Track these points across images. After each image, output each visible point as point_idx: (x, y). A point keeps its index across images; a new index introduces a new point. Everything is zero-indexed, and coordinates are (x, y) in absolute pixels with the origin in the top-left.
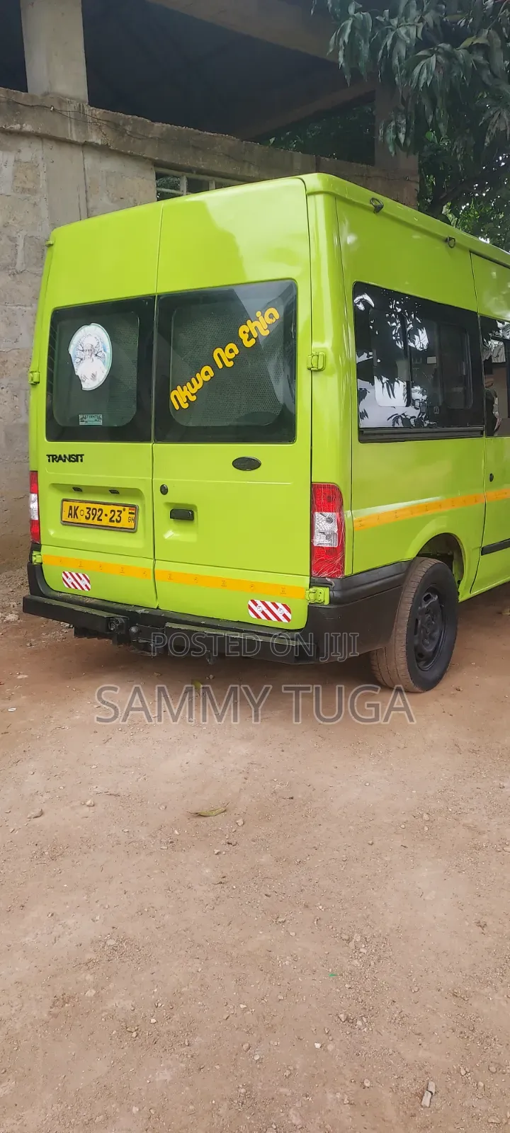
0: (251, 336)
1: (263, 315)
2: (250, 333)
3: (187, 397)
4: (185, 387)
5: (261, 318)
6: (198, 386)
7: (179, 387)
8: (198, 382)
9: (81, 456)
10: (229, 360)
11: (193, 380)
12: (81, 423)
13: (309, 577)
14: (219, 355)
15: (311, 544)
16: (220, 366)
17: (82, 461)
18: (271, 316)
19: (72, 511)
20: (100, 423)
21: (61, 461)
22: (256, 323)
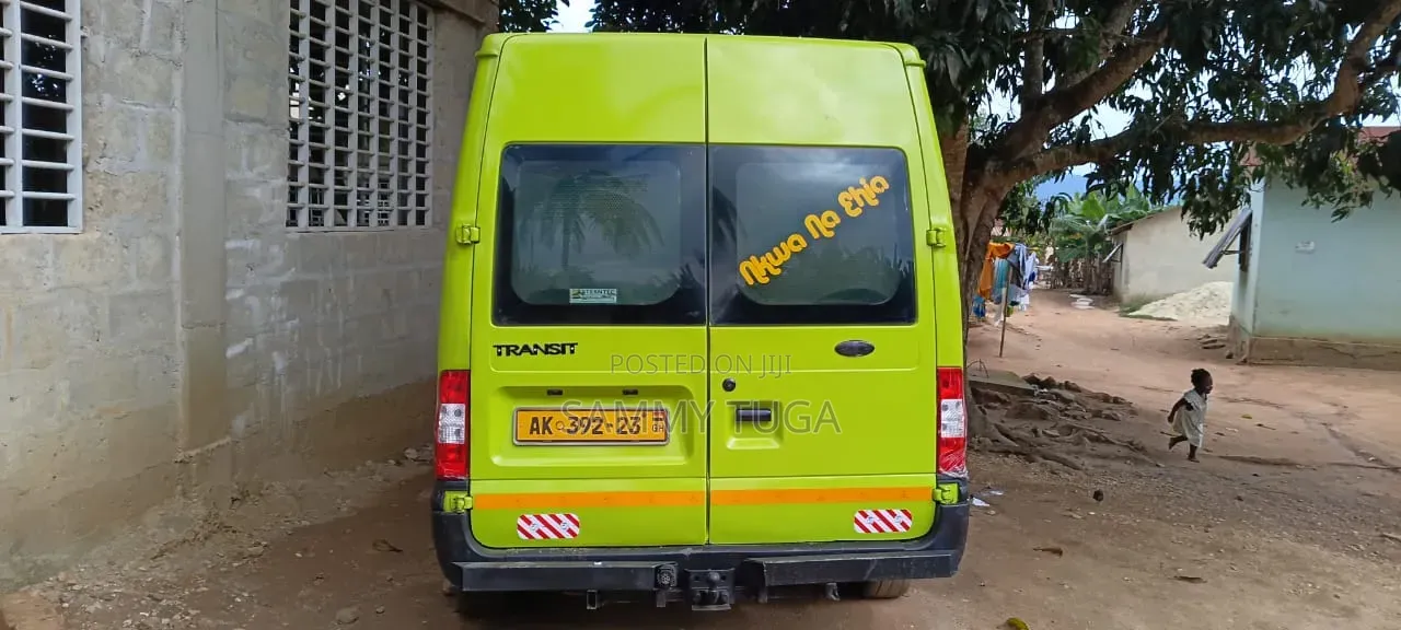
0: (855, 205)
1: (868, 182)
2: (854, 202)
3: (766, 270)
4: (762, 258)
5: (866, 186)
6: (782, 259)
7: (753, 258)
8: (783, 253)
9: (572, 345)
10: (828, 229)
11: (776, 250)
12: (572, 301)
13: (934, 475)
14: (812, 222)
15: (938, 436)
16: (816, 236)
17: (572, 352)
18: (879, 185)
19: (540, 426)
20: (613, 300)
21: (526, 355)
22: (860, 191)
